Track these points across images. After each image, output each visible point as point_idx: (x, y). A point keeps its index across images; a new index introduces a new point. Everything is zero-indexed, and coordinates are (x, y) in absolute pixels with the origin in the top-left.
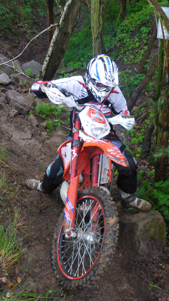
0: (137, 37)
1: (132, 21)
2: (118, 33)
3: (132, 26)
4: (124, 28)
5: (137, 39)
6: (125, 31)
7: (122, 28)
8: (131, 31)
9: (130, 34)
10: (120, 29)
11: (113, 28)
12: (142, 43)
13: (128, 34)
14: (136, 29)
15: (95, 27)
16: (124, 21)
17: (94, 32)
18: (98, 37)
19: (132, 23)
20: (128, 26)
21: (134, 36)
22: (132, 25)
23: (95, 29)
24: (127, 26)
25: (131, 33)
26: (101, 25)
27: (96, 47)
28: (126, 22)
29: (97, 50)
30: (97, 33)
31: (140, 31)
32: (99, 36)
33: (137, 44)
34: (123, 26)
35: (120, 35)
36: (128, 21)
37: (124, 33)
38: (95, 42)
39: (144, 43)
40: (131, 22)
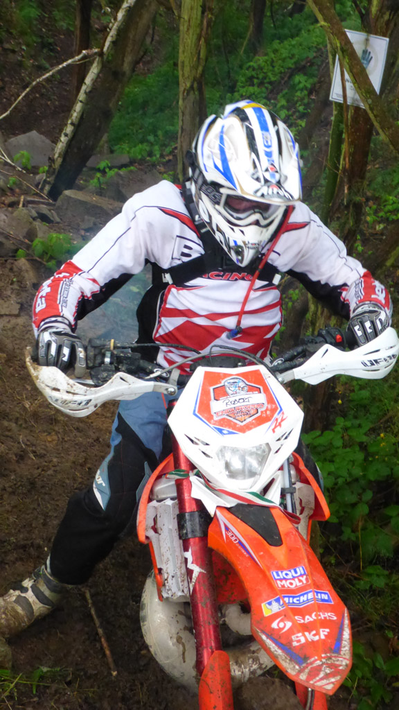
0: (284, 96)
1: (274, 59)
2: (239, 84)
3: (273, 71)
4: (254, 73)
5: (283, 102)
6: (255, 81)
7: (249, 73)
8: (271, 83)
9: (267, 88)
10: (244, 75)
11: (229, 72)
12: (294, 113)
13: (264, 89)
14: (283, 78)
15: (187, 63)
16: (257, 57)
17: (183, 75)
18: (192, 87)
19: (275, 64)
20: (265, 71)
21: (278, 94)
22: (273, 67)
23: (187, 69)
24: (261, 68)
25: (270, 87)
26: (201, 61)
27: (187, 112)
28: (260, 60)
29: (187, 117)
30: (191, 78)
31: (292, 83)
32: (195, 85)
34: (254, 69)
35: (245, 89)
36: (266, 58)
37: (253, 85)
38: (184, 99)
39: (299, 111)
40: (273, 61)
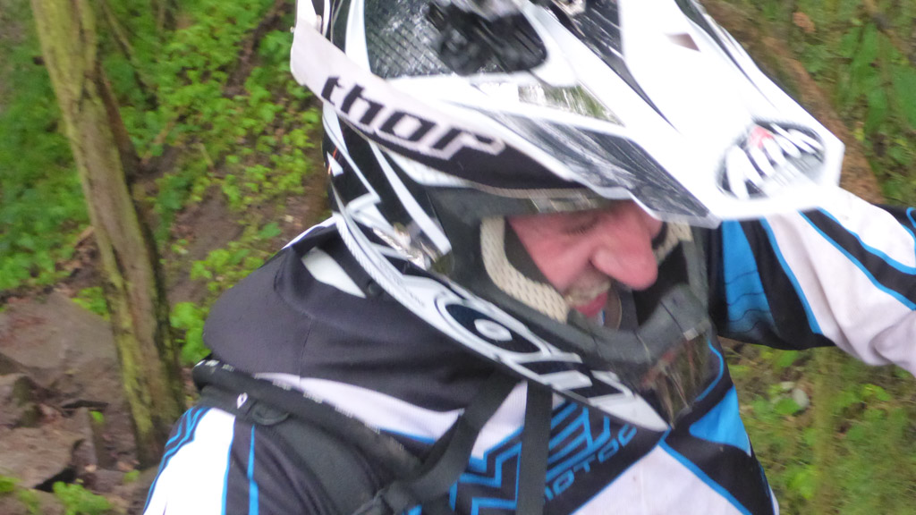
13: (213, 83)
14: (241, 53)
15: (61, 50)
16: (180, 32)
17: (60, 75)
18: (85, 94)
19: (217, 34)
20: (203, 51)
21: (242, 82)
22: (216, 39)
23: (65, 62)
24: (194, 49)
25: (223, 76)
26: (88, 36)
27: (89, 144)
28: (189, 34)
29: (94, 155)
30: (79, 76)
31: (263, 52)
32: (91, 87)
33: (268, 112)
34: (182, 55)
35: (176, 96)
36: (198, 27)
37: (189, 82)
